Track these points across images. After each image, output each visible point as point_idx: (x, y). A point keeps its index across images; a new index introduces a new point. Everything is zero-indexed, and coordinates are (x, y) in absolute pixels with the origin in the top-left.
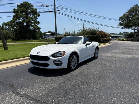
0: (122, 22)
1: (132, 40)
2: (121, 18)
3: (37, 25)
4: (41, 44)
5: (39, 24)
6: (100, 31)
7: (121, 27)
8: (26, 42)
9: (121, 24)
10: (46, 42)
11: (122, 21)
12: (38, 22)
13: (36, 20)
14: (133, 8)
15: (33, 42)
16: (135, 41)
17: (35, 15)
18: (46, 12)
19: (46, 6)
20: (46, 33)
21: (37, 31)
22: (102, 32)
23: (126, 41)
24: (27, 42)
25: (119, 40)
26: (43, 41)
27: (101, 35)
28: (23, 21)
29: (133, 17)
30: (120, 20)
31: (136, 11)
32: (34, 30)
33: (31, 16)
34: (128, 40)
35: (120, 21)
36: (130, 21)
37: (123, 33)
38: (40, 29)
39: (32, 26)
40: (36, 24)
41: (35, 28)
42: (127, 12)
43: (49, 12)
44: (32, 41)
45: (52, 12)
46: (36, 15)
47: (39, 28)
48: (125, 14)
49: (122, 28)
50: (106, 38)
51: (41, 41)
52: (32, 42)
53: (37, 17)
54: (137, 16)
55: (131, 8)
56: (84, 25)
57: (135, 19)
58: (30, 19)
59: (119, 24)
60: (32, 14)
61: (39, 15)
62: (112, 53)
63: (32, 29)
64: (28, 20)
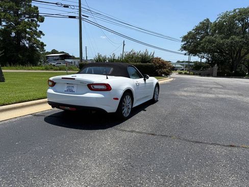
0: (186, 44)
1: (200, 75)
2: (185, 38)
3: (38, 39)
4: (52, 73)
5: (42, 36)
6: (157, 58)
7: (184, 52)
8: (17, 69)
9: (184, 48)
10: (56, 70)
11: (185, 42)
12: (41, 32)
13: (36, 28)
14: (203, 23)
15: (32, 69)
16: (204, 75)
17: (35, 19)
18: (64, 17)
19: (64, 7)
20: (50, 53)
21: (38, 49)
22: (159, 59)
23: (191, 75)
24: (21, 69)
25: (180, 73)
26: (52, 68)
27: (157, 65)
28: (7, 27)
29: (202, 38)
30: (182, 41)
31: (207, 28)
32: (31, 47)
33: (26, 20)
34: (194, 74)
35: (183, 43)
36: (199, 44)
37: (182, 62)
38: (45, 45)
39: (29, 39)
40: (36, 37)
41: (35, 44)
42: (193, 30)
43: (70, 17)
44: (30, 68)
45: (74, 17)
46: (37, 18)
47: (43, 45)
48: (190, 32)
49: (185, 54)
50: (165, 70)
51: (47, 69)
52: (29, 70)
53: (38, 23)
54: (208, 37)
55: (201, 23)
56: (124, 45)
57: (205, 41)
58: (25, 26)
59: (182, 47)
60: (27, 16)
61: (42, 20)
62: (185, 91)
63: (27, 45)
64: (20, 27)
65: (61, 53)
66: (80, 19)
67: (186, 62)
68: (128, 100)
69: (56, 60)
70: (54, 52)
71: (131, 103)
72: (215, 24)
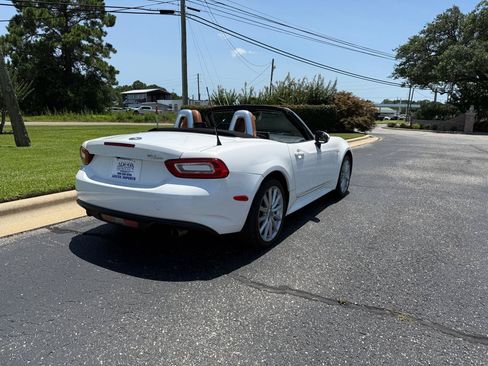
0: (404, 63)
1: (435, 129)
2: (403, 51)
3: (104, 59)
5: (111, 54)
7: (401, 80)
8: (65, 120)
9: (401, 72)
10: (139, 121)
11: (404, 60)
12: (109, 46)
13: (100, 39)
14: (444, 18)
15: (93, 120)
16: (444, 130)
17: (98, 20)
18: (150, 12)
21: (104, 80)
22: (347, 96)
23: (416, 129)
24: (71, 120)
25: (392, 126)
26: (130, 118)
27: (344, 108)
28: (49, 38)
29: (442, 49)
30: (397, 57)
31: (454, 28)
32: (92, 76)
33: (82, 23)
34: (421, 128)
35: (398, 62)
36: (432, 63)
38: (118, 72)
39: (87, 62)
40: (100, 56)
41: (98, 69)
42: (423, 32)
43: (163, 12)
44: (88, 117)
45: (171, 12)
46: (102, 19)
47: (112, 72)
48: (415, 37)
49: (403, 86)
50: (360, 119)
51: (120, 119)
52: (87, 121)
53: (105, 28)
54: (456, 48)
55: (439, 17)
56: (273, 68)
57: (450, 57)
58: (79, 35)
59: (396, 70)
60: (83, 15)
61: (111, 22)
63: (83, 73)
64: (69, 37)
65: (151, 87)
66: (183, 15)
67: (404, 102)
68: (274, 198)
69: (140, 101)
70: (138, 85)
71: (281, 206)
72: (473, 19)
